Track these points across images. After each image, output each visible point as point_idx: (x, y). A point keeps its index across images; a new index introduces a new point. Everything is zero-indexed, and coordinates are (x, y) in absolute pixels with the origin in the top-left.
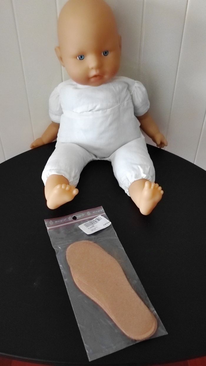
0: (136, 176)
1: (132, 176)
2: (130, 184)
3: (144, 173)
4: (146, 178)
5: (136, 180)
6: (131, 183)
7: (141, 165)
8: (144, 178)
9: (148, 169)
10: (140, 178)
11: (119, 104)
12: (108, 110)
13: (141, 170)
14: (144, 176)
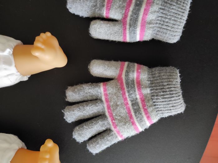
1: (5, 69)
2: (19, 73)
4: (12, 50)
5: (14, 65)
6: (17, 72)
8: (11, 53)
10: (12, 58)
14: (8, 52)
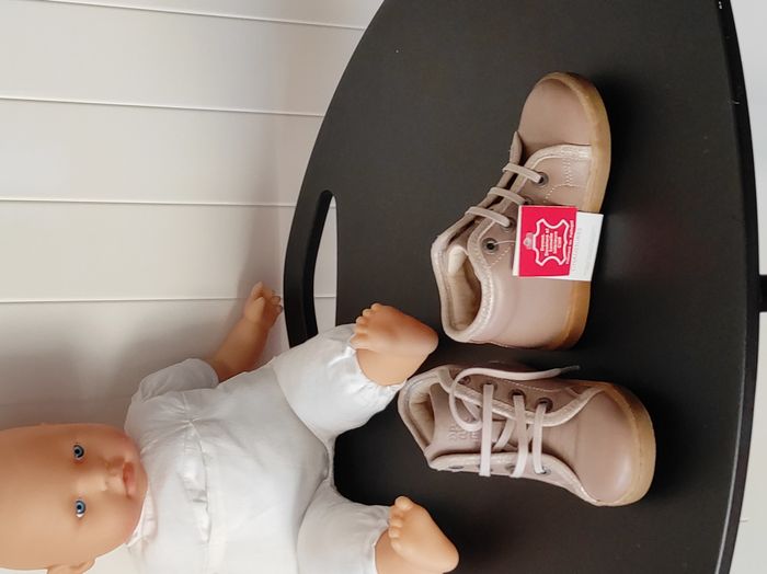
0: (353, 371)
3: (343, 351)
7: (326, 360)
8: (354, 353)
9: (335, 344)
11: (191, 424)
12: (204, 451)
13: (338, 359)
